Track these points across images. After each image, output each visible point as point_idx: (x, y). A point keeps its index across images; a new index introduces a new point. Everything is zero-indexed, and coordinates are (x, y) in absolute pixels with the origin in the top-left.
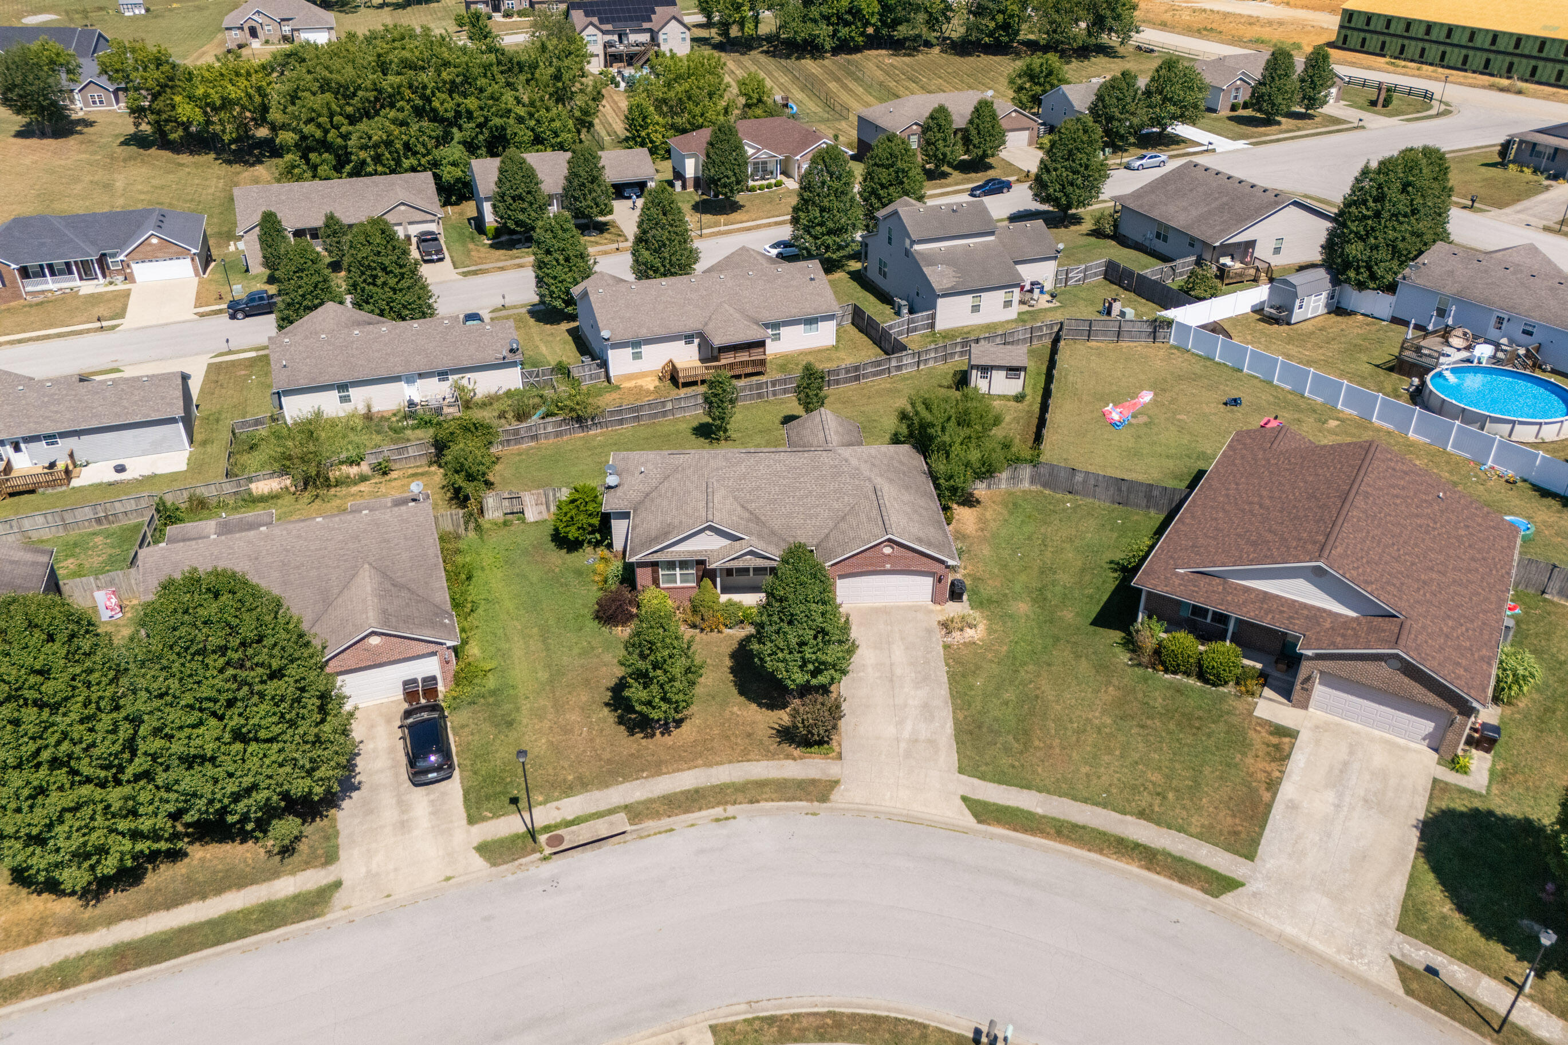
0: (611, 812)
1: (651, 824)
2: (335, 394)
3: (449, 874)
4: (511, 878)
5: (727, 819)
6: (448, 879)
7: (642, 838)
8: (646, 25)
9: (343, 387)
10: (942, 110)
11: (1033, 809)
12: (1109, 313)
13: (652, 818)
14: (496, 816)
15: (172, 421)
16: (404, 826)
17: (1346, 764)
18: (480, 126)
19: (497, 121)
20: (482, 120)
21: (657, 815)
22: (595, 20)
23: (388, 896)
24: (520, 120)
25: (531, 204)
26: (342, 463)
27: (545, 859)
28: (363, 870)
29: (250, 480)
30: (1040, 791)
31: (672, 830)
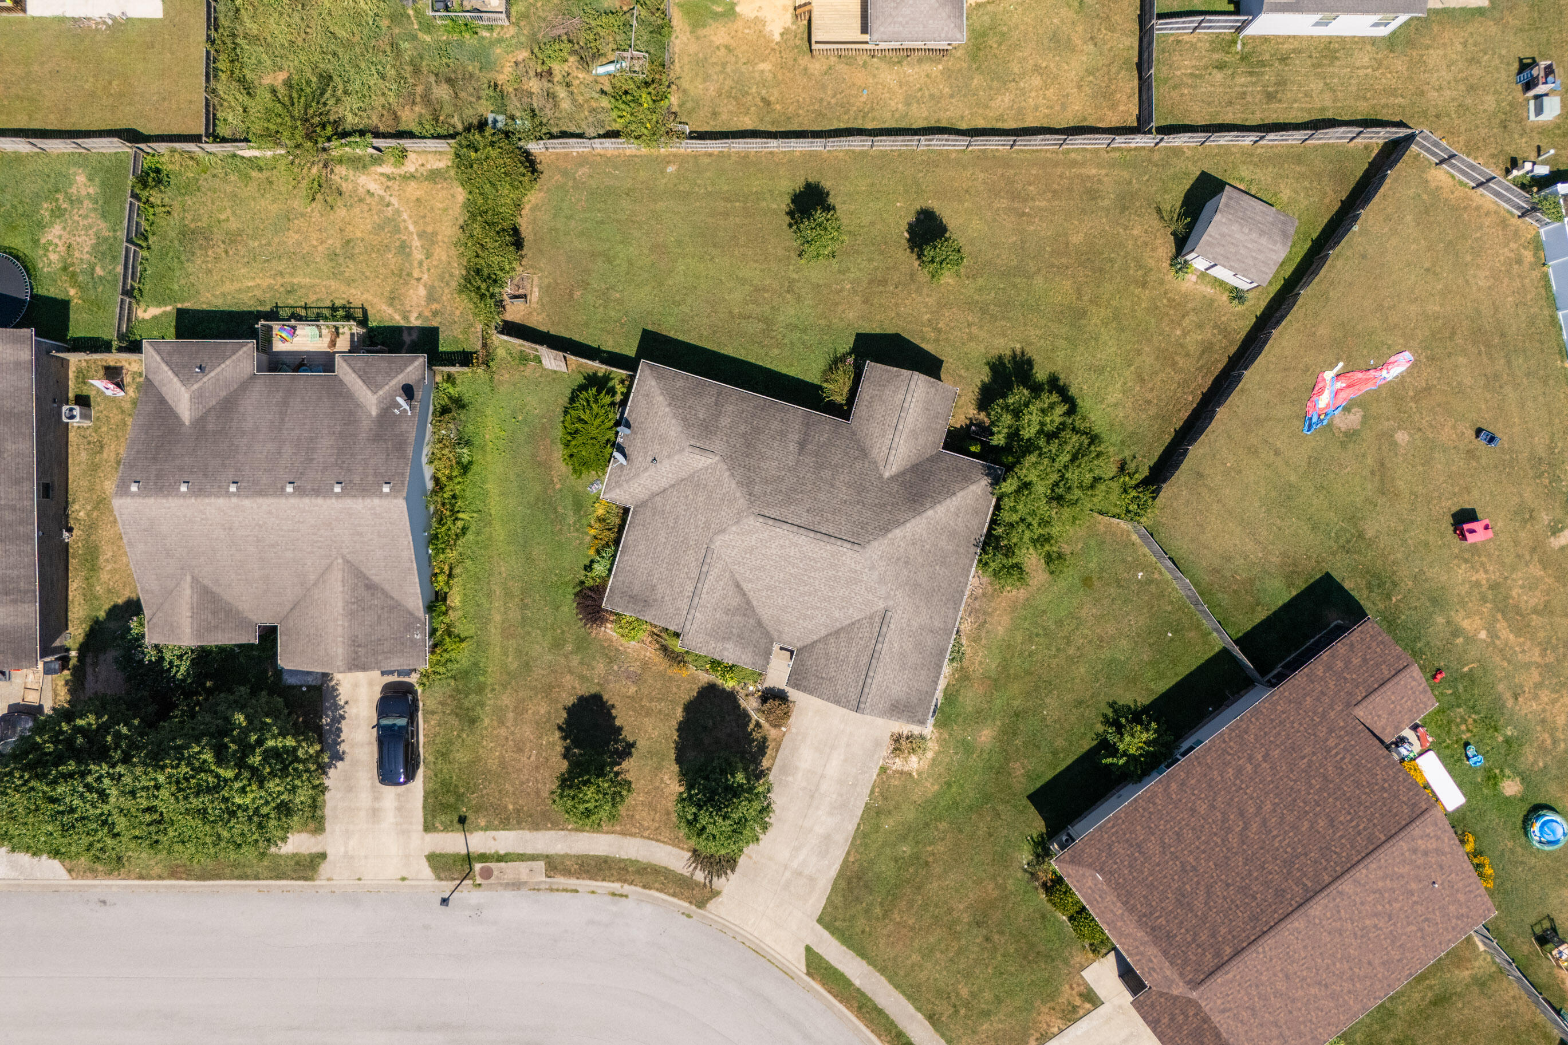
0: (533, 858)
3: (405, 875)
5: (621, 896)
6: (403, 879)
7: (552, 890)
13: (564, 875)
14: (446, 829)
16: (375, 813)
21: (568, 873)
23: (359, 879)
27: (476, 886)
28: (342, 849)
30: (869, 963)
31: (577, 891)
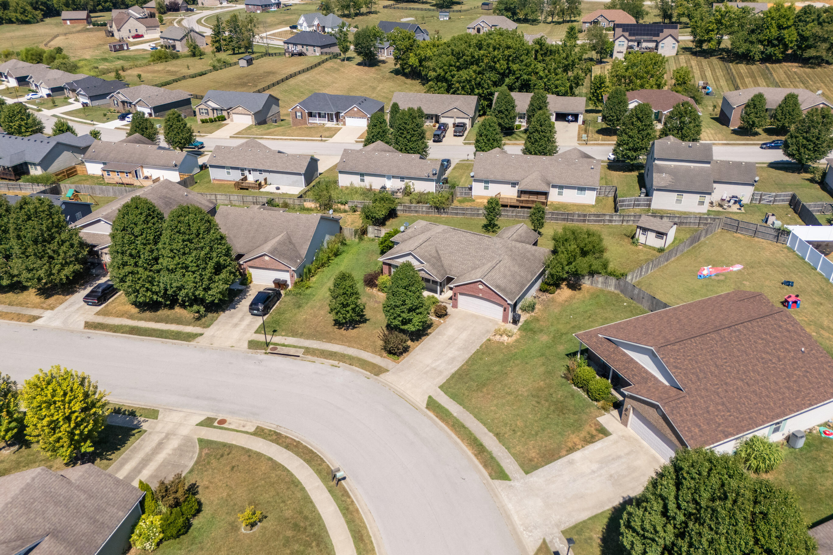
0: (300, 347)
1: (309, 357)
2: (358, 177)
3: (234, 345)
4: (250, 354)
5: (336, 366)
6: (232, 347)
8: (655, 38)
9: (362, 175)
10: (760, 96)
11: (453, 413)
12: (766, 222)
13: (312, 356)
14: (265, 334)
15: (299, 174)
16: (236, 325)
17: (619, 457)
18: (517, 78)
19: (525, 77)
20: (519, 75)
21: (314, 355)
22: (627, 34)
23: (212, 344)
24: (541, 78)
25: (506, 116)
26: (339, 203)
27: (266, 353)
28: (213, 334)
29: (305, 201)
30: (464, 408)
31: (314, 362)
